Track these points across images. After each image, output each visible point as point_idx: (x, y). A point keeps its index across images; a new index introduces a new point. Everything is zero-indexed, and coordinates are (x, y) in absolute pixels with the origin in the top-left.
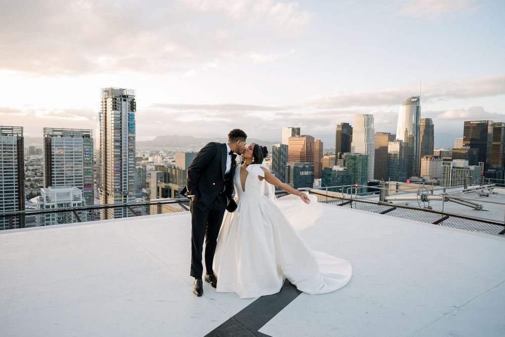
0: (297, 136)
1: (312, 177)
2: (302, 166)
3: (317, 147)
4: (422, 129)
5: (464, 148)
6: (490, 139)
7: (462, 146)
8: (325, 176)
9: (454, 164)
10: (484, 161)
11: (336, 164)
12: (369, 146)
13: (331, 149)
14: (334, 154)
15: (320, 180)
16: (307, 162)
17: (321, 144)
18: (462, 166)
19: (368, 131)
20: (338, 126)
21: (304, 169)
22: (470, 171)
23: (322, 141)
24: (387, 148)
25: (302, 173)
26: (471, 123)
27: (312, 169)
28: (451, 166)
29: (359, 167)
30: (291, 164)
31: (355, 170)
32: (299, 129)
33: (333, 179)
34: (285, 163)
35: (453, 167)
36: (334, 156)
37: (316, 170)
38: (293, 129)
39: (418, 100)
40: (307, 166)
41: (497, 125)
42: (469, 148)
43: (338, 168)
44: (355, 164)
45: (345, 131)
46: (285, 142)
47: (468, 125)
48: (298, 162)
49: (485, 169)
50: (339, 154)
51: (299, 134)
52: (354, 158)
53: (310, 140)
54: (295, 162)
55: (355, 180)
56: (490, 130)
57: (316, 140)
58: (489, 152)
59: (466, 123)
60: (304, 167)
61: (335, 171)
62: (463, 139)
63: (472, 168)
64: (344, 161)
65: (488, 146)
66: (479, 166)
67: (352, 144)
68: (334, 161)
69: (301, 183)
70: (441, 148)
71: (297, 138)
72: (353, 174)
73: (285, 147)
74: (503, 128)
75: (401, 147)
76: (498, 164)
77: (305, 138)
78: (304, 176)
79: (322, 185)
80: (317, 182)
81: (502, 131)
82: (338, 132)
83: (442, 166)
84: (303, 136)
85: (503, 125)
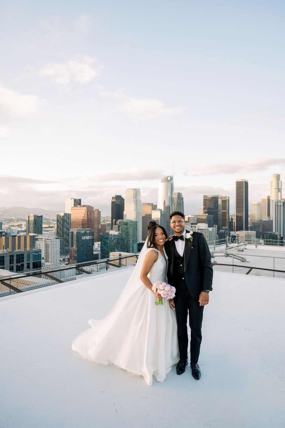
0: (79, 206)
1: (93, 241)
2: (83, 232)
3: (96, 215)
4: (175, 201)
5: (205, 214)
6: (220, 208)
7: (203, 213)
8: (103, 239)
9: (198, 227)
10: (217, 224)
11: (112, 229)
12: (138, 214)
13: (107, 217)
14: (109, 221)
15: (100, 243)
16: (88, 228)
17: (99, 213)
18: (204, 228)
19: (137, 202)
20: (113, 198)
21: (85, 234)
22: (209, 232)
23: (99, 210)
24: (151, 215)
25: (84, 238)
26: (208, 196)
27: (92, 234)
28: (197, 228)
29: (131, 231)
30: (75, 230)
31: (127, 234)
32: (80, 200)
33: (110, 242)
34: (68, 229)
35: (198, 229)
36: (110, 222)
37: (96, 235)
38: (75, 200)
39: (172, 179)
40: (88, 232)
41: (224, 198)
42: (207, 214)
43: (114, 232)
44: (127, 228)
45: (118, 202)
46: (68, 211)
47: (206, 198)
48: (80, 228)
49: (218, 230)
50: (114, 220)
51: (80, 204)
52: (126, 224)
53: (90, 210)
54: (77, 229)
55: (127, 242)
56: (220, 202)
57: (95, 209)
58: (220, 217)
59: (205, 196)
60: (85, 232)
61: (112, 235)
62: (203, 208)
63: (210, 229)
64: (119, 227)
65: (219, 213)
66: (214, 228)
67: (125, 213)
68: (110, 227)
69: (83, 246)
70: (189, 215)
71: (79, 207)
72: (126, 237)
73: (67, 216)
74: (227, 201)
75: (161, 215)
76: (226, 226)
77: (85, 208)
78: (85, 240)
79: (101, 247)
80: (97, 245)
81: (227, 203)
82: (113, 203)
83: (191, 228)
84: (84, 206)
85: (227, 198)
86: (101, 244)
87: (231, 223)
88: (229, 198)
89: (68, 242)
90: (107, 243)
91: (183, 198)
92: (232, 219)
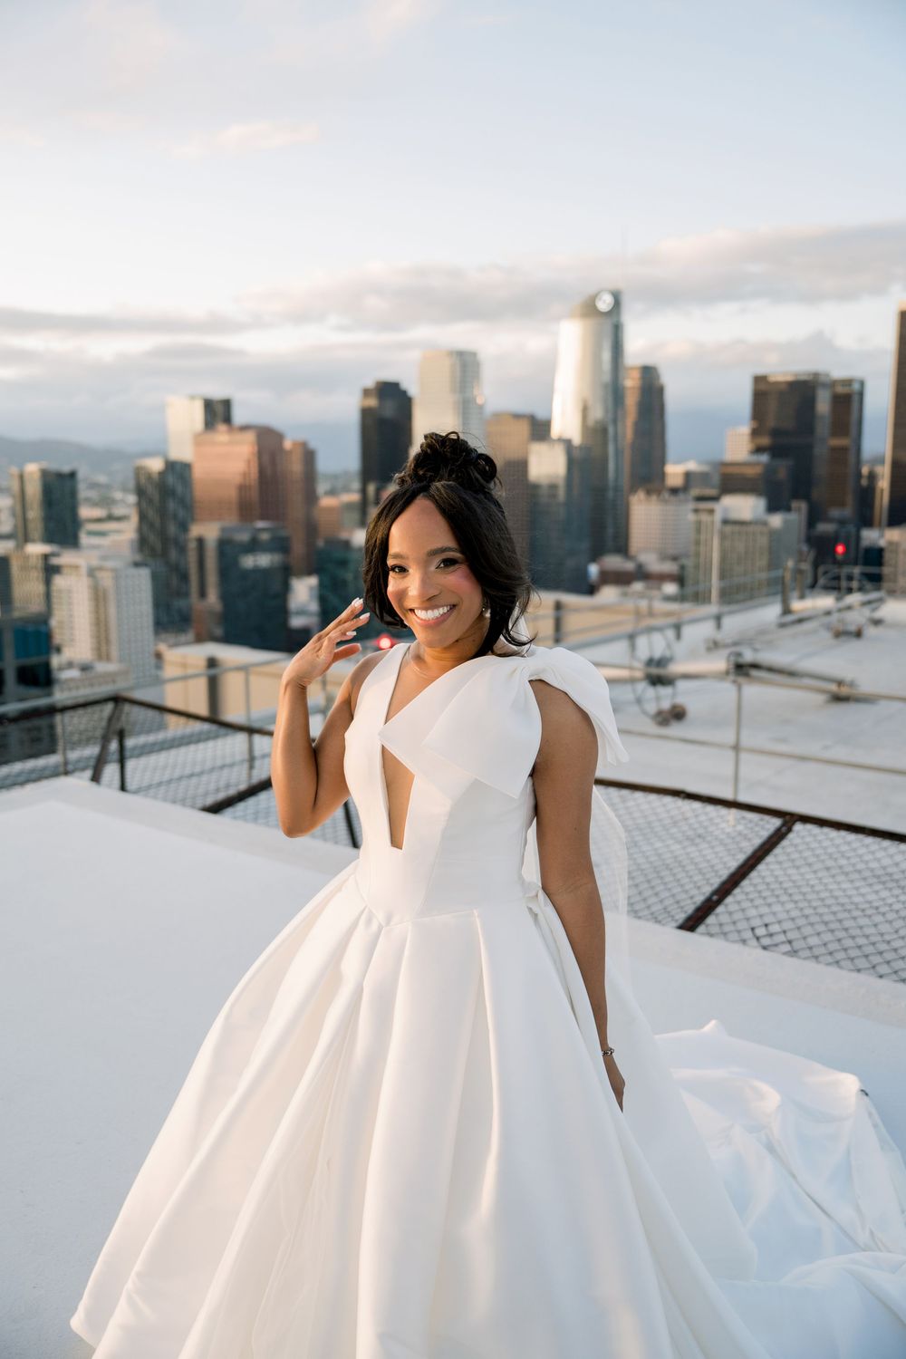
0: (222, 427)
1: (286, 573)
2: (246, 537)
3: (296, 467)
4: (631, 401)
5: (755, 458)
6: (823, 428)
7: (747, 453)
8: (329, 565)
9: (726, 510)
10: (806, 497)
13: (346, 472)
14: (354, 491)
15: (314, 580)
16: (265, 520)
17: (309, 456)
18: (747, 517)
20: (366, 392)
21: (254, 546)
22: (771, 531)
23: (311, 447)
24: (524, 464)
25: (249, 562)
26: (772, 378)
27: (281, 545)
28: (718, 517)
30: (208, 531)
32: (227, 404)
34: (184, 527)
35: (726, 522)
36: (354, 497)
37: (298, 548)
38: (209, 405)
40: (265, 536)
41: (842, 386)
42: (764, 458)
45: (389, 411)
46: (182, 451)
47: (763, 387)
48: (232, 520)
49: (811, 522)
50: (371, 488)
51: (227, 419)
53: (268, 440)
54: (220, 524)
56: (823, 405)
57: (291, 444)
58: (821, 469)
59: (759, 380)
60: (254, 538)
62: (748, 429)
63: (776, 520)
65: (816, 451)
66: (793, 516)
68: (357, 515)
69: (246, 594)
70: (687, 462)
71: (222, 435)
73: (178, 471)
74: (856, 398)
75: (571, 462)
76: (842, 504)
77: (250, 437)
78: (256, 570)
79: (323, 600)
80: (303, 592)
81: (855, 405)
82: (366, 413)
83: (691, 517)
84: (245, 428)
85: (856, 387)
86: (321, 585)
87: (866, 495)
88: (862, 383)
89: (184, 577)
90: (344, 583)
91: (661, 390)
92: (872, 477)
